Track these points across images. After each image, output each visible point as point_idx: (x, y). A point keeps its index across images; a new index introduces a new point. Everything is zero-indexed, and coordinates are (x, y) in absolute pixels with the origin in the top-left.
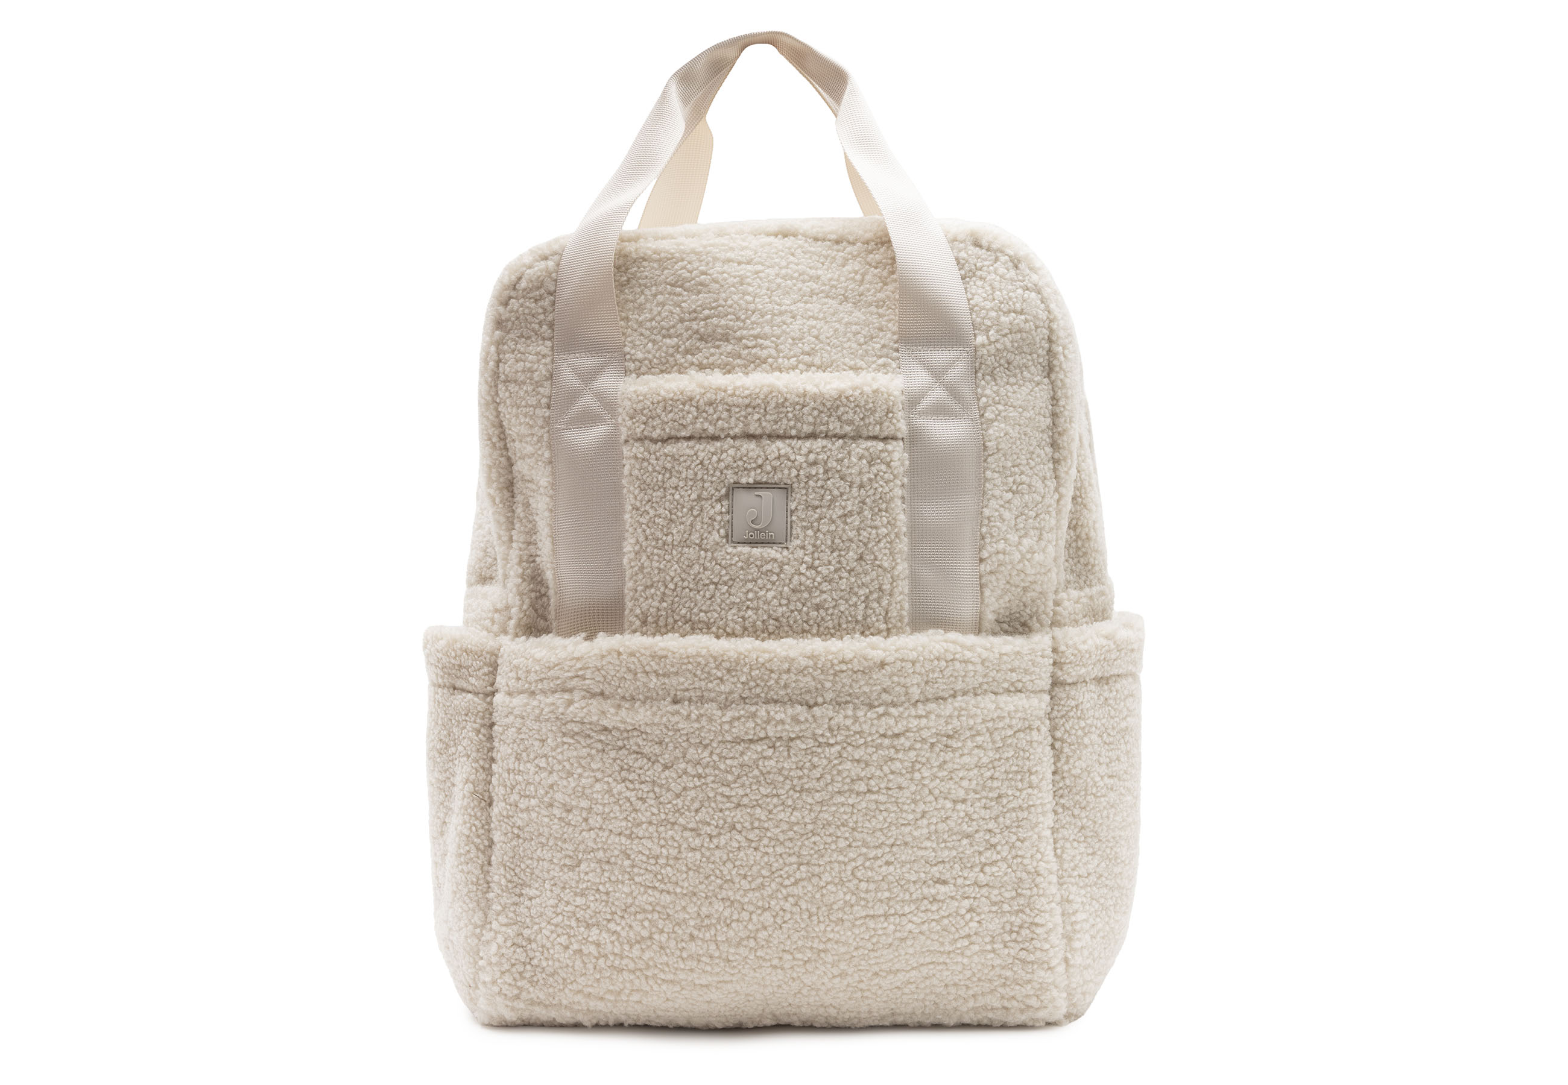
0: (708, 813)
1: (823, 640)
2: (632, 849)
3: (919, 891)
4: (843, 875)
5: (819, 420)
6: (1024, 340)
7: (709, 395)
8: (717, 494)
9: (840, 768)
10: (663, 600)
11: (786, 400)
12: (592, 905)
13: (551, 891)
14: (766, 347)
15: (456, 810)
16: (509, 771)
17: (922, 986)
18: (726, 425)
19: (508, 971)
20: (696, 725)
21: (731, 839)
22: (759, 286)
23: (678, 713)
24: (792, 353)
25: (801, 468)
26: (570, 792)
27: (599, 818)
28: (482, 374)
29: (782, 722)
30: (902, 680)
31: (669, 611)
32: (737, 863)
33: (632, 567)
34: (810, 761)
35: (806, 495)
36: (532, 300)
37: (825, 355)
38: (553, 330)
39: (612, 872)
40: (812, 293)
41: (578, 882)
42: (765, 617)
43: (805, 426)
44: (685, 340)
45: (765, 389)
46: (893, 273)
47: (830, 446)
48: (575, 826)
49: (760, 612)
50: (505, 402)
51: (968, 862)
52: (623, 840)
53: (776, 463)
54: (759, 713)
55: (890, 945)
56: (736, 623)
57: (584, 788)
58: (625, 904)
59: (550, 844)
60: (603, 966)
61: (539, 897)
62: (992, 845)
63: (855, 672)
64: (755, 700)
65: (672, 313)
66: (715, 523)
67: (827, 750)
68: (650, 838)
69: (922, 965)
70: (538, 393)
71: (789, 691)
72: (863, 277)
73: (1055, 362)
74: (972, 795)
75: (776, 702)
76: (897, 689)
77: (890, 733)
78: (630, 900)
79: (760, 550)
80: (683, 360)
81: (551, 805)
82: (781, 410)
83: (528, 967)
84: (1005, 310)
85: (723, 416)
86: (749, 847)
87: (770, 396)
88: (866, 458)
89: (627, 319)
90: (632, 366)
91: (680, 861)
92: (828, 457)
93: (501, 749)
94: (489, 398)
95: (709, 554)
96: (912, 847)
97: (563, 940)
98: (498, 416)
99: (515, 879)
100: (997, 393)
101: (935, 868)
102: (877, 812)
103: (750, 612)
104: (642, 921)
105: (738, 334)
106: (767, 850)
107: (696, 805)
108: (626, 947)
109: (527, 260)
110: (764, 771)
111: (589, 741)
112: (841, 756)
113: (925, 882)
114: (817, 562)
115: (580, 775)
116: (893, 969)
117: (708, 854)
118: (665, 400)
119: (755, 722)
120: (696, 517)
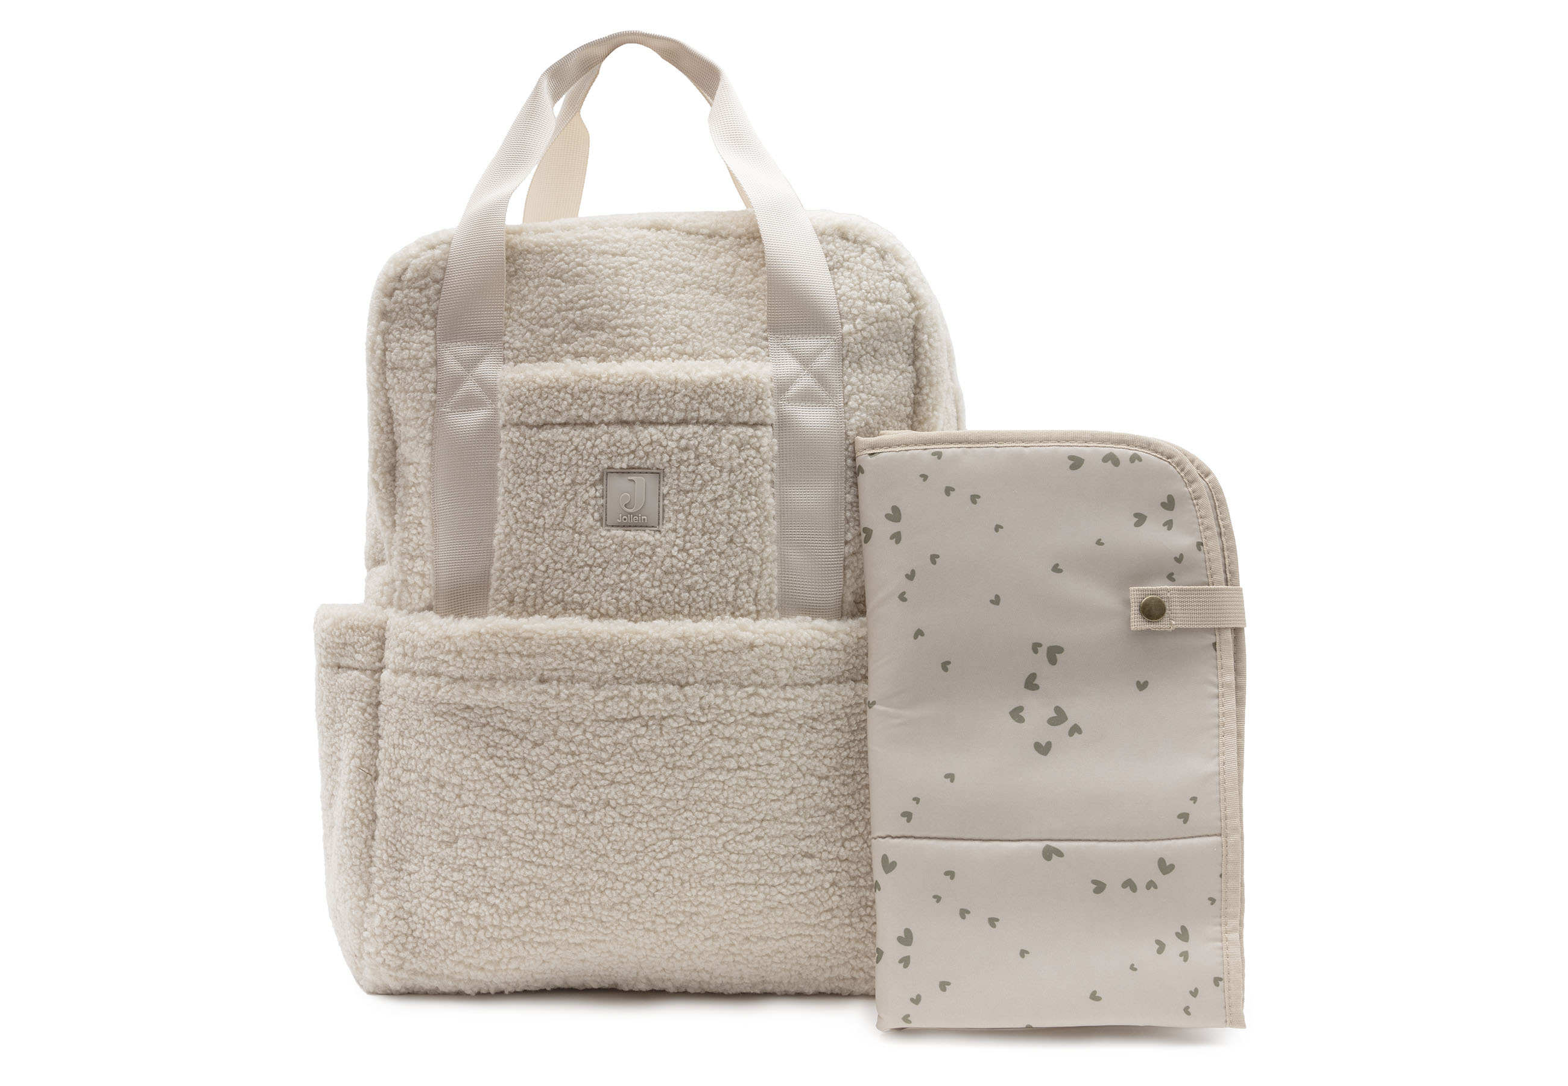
0: (583, 790)
1: (694, 622)
2: (508, 825)
3: (789, 865)
4: (714, 848)
5: (690, 407)
6: (890, 328)
7: (583, 382)
8: (591, 478)
9: (711, 745)
10: (531, 581)
11: (658, 387)
12: (469, 880)
13: (430, 867)
14: (640, 336)
15: (343, 784)
16: (394, 746)
17: (789, 956)
18: (600, 412)
19: (391, 942)
20: (566, 704)
21: (605, 815)
22: (634, 277)
23: (545, 692)
24: (665, 341)
25: (673, 453)
26: (443, 767)
27: (471, 795)
28: (369, 363)
29: (655, 701)
30: (771, 663)
31: (539, 592)
32: (612, 839)
33: (501, 548)
34: (682, 738)
35: (678, 479)
36: (417, 290)
37: (697, 344)
38: (436, 319)
39: (489, 848)
40: (685, 284)
41: (455, 858)
42: (638, 598)
43: (676, 413)
44: (561, 329)
45: (638, 377)
46: (764, 265)
47: (700, 432)
48: (449, 802)
49: (633, 593)
50: (394, 388)
51: (832, 837)
52: (499, 816)
53: (649, 449)
54: (632, 693)
55: (761, 912)
56: (610, 604)
57: (454, 764)
58: (503, 878)
59: (428, 820)
60: (483, 938)
61: (417, 872)
62: (851, 821)
63: (725, 652)
64: (628, 680)
65: (551, 303)
66: (589, 507)
67: (698, 728)
68: (526, 814)
69: (791, 935)
70: (425, 379)
71: (661, 671)
72: (735, 270)
73: (920, 350)
74: (833, 772)
75: (649, 682)
76: (766, 671)
77: (759, 712)
78: (508, 875)
79: (633, 533)
80: (559, 349)
81: (428, 780)
82: (653, 397)
83: (410, 939)
84: (871, 299)
85: (597, 403)
86: (623, 822)
87: (643, 383)
88: (736, 444)
89: (509, 310)
90: (510, 354)
91: (557, 837)
92: (699, 443)
93: (386, 727)
94: (378, 385)
95: (584, 537)
96: (782, 822)
97: (443, 912)
98: (387, 402)
99: (396, 854)
100: (862, 381)
101: (803, 843)
102: (748, 788)
103: (623, 594)
104: (519, 893)
105: (613, 322)
106: (640, 825)
107: (571, 782)
108: (505, 918)
109: (413, 252)
110: (638, 750)
111: (455, 719)
112: (711, 734)
113: (794, 856)
114: (688, 545)
115: (451, 751)
116: (764, 935)
117: (583, 829)
118: (540, 387)
119: (628, 702)
120: (569, 501)
